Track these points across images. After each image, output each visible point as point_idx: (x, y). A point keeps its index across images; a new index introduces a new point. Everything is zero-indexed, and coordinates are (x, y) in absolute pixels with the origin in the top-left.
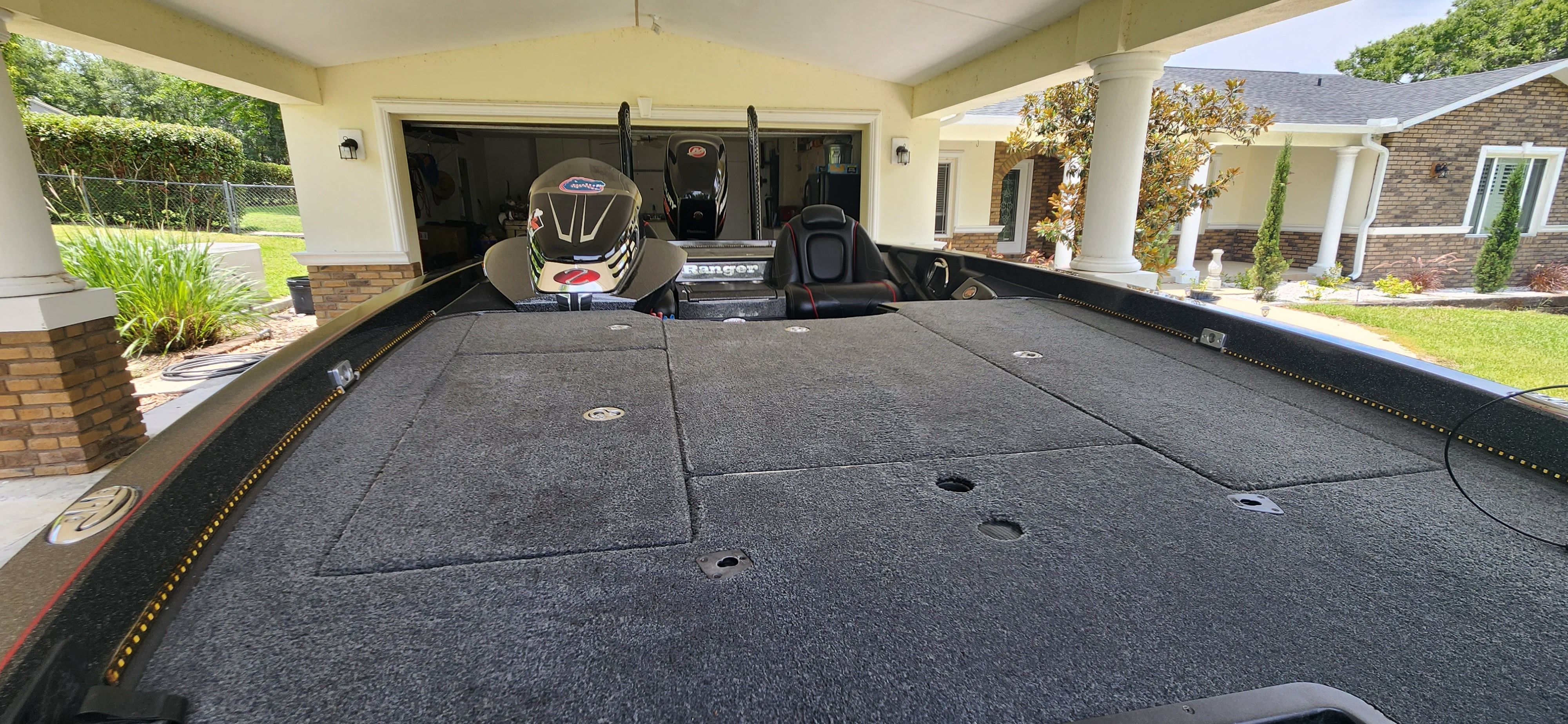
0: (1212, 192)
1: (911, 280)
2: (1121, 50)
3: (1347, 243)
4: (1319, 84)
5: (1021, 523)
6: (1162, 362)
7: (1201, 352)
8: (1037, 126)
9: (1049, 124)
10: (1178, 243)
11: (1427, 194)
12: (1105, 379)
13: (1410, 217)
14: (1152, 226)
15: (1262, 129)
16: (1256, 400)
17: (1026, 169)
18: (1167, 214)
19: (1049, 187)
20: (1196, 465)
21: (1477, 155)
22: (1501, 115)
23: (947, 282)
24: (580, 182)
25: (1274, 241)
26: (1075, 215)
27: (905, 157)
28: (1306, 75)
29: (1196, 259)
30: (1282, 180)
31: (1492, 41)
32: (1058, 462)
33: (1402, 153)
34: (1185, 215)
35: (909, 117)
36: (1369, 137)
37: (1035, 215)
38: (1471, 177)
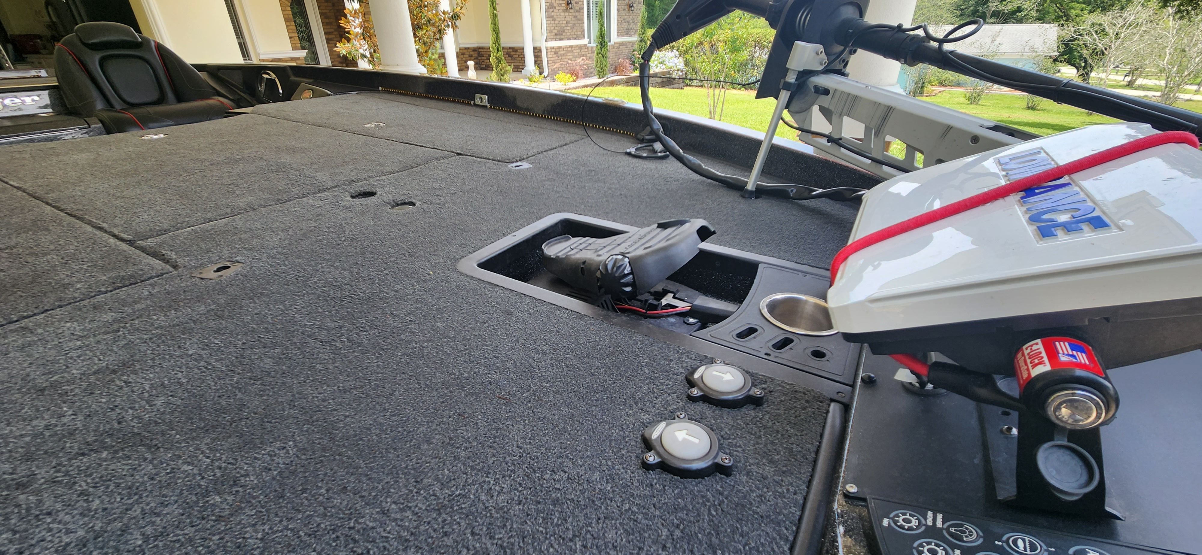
0: (455, 17)
1: (243, 94)
3: (537, 52)
5: (413, 200)
6: (459, 117)
7: (478, 109)
10: (445, 59)
11: (566, 19)
12: (430, 130)
13: (562, 35)
14: (424, 44)
16: (511, 126)
18: (432, 34)
19: (335, 11)
20: (491, 158)
23: (281, 91)
25: (500, 53)
26: (366, 36)
29: (459, 70)
30: (494, 9)
32: (421, 172)
34: (444, 34)
37: (331, 39)
38: (583, 8)
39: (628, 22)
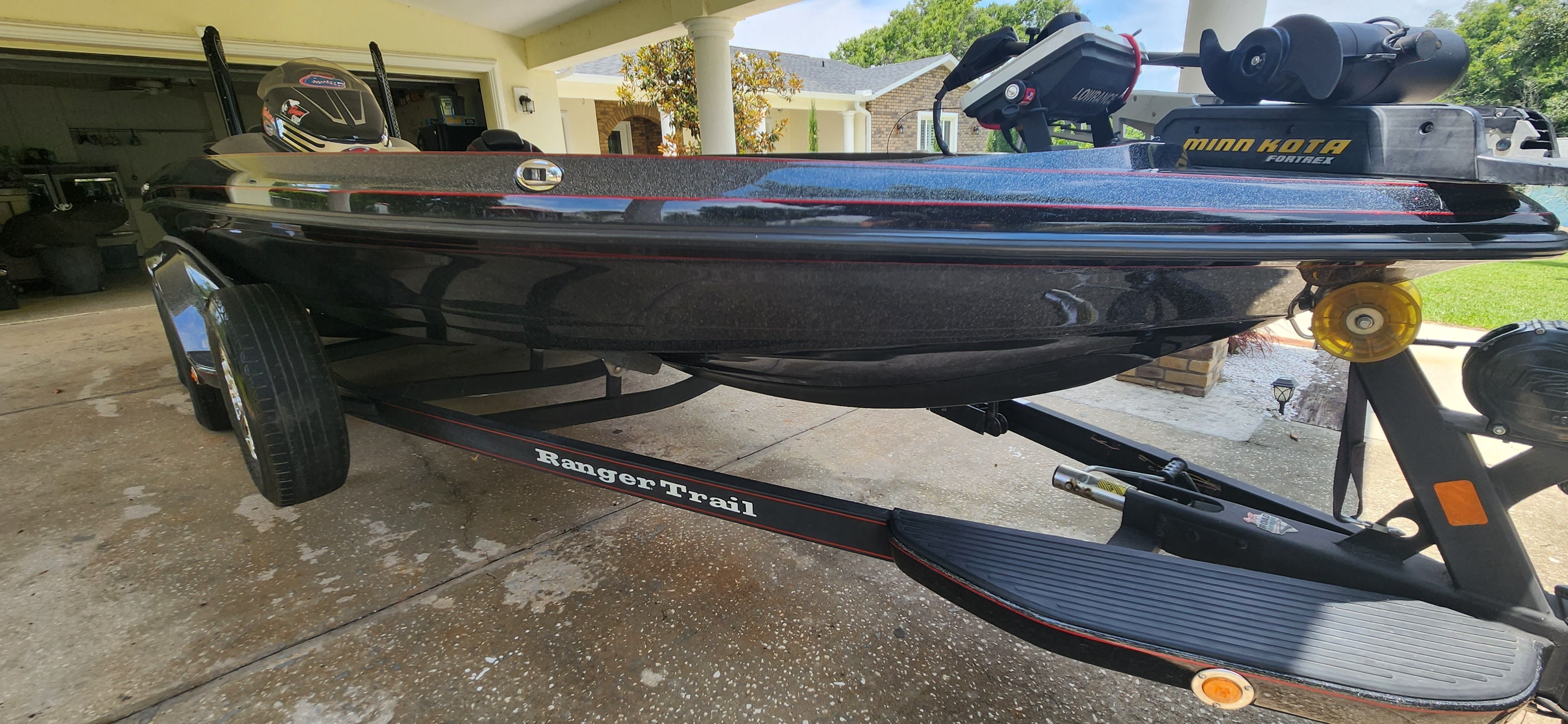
0: (774, 137)
2: (705, 14)
4: (823, 66)
8: (639, 83)
9: (649, 80)
15: (797, 91)
17: (624, 128)
19: (648, 146)
21: (917, 118)
22: (923, 90)
24: (318, 79)
27: (530, 106)
28: (814, 59)
30: (814, 133)
31: (915, 44)
33: (878, 116)
35: (525, 68)
36: (858, 104)
38: (916, 133)
39: (972, 147)
